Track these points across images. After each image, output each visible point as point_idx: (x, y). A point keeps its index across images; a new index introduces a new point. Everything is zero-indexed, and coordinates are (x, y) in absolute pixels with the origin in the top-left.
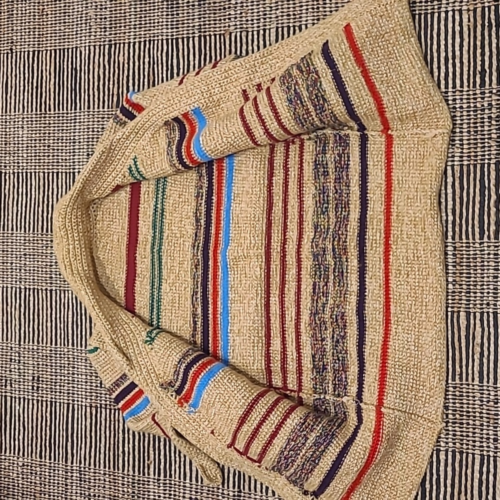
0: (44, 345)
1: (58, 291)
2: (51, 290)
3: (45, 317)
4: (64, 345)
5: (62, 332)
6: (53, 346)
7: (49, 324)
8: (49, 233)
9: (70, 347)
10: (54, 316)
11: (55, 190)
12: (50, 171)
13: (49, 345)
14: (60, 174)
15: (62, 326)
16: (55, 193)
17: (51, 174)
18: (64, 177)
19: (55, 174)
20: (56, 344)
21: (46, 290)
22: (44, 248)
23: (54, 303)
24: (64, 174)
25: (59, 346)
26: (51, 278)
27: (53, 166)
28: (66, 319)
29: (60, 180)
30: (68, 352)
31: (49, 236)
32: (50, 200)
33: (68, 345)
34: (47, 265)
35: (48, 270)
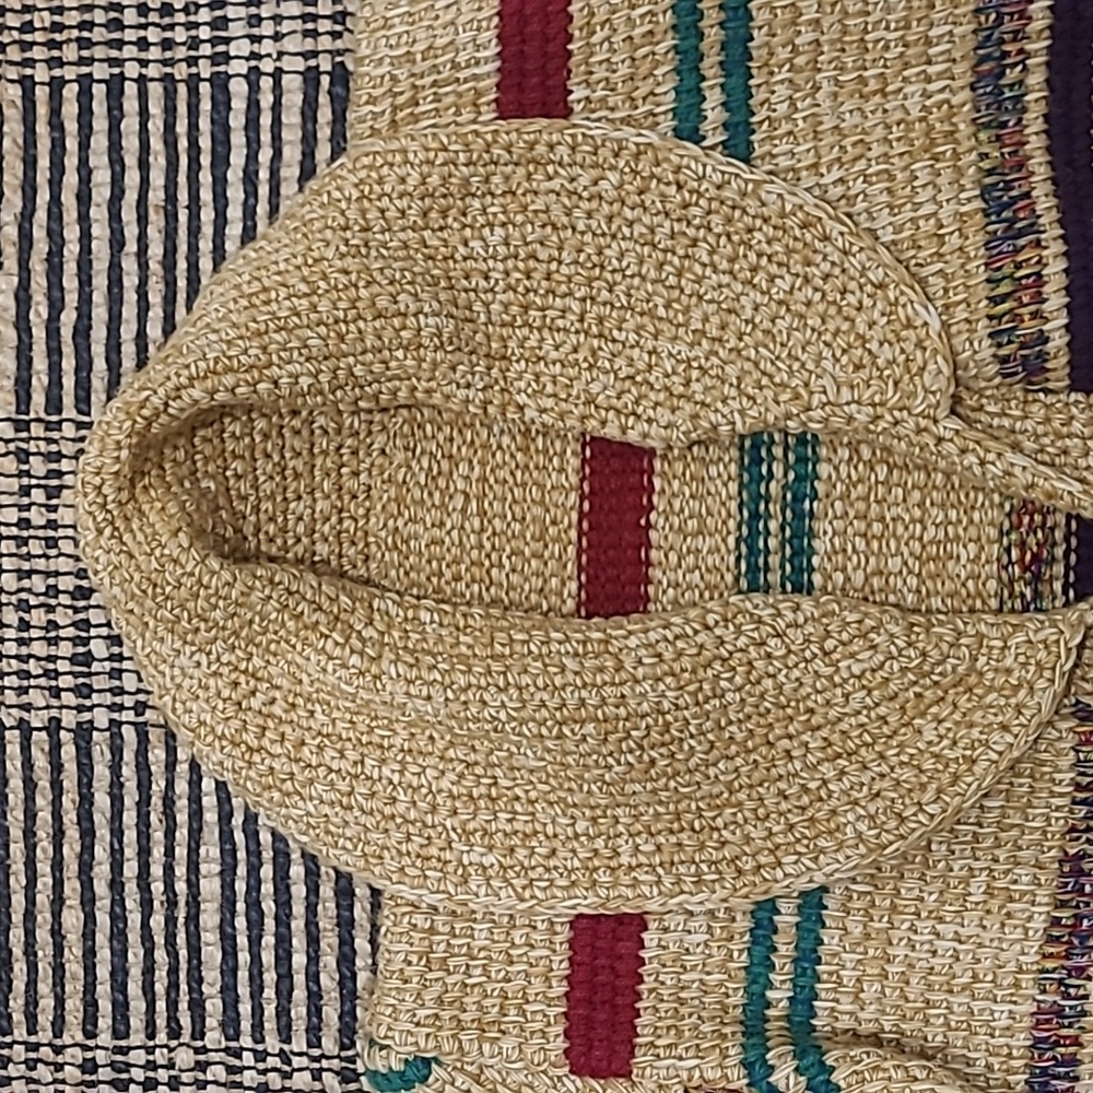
0: (45, 1035)
1: (129, 733)
2: (84, 732)
3: (45, 882)
4: (174, 1033)
5: (160, 955)
6: (105, 1038)
7: (72, 919)
8: (70, 412)
9: (213, 1037)
10: (102, 871)
11: (102, 176)
12: (70, 73)
13: (72, 1033)
14: (131, 89)
15: (157, 921)
16: (101, 193)
17: (71, 91)
18: (156, 108)
19: (99, 90)
20: (121, 1029)
21: (54, 726)
22: (38, 496)
23: (102, 800)
24: (155, 90)
25: (137, 1038)
26: (88, 659)
27: (84, 44)
28: (181, 887)
29: (130, 124)
30: (202, 1066)
31: (69, 430)
32: (72, 233)
33: (198, 1033)
34: (53, 591)
35: (61, 617)
